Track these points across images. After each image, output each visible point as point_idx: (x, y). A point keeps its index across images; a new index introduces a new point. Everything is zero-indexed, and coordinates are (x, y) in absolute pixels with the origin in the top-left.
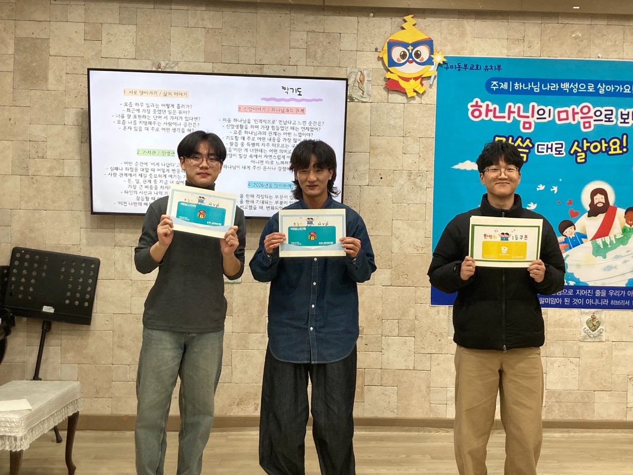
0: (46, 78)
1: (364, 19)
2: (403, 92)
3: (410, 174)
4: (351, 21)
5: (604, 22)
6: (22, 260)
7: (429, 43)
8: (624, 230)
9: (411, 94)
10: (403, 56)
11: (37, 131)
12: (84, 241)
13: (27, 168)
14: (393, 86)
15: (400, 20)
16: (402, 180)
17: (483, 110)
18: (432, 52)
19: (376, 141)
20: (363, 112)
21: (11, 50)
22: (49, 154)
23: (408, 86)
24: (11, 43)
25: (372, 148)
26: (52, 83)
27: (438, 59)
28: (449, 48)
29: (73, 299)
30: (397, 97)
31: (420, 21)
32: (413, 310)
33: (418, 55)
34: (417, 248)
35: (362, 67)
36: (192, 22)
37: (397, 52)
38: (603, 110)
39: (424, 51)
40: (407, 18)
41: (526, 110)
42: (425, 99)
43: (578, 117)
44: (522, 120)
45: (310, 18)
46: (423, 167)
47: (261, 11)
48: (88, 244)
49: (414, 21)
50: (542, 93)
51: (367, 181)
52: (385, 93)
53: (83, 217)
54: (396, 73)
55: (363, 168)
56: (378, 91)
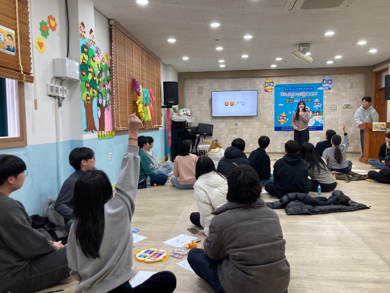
0: (203, 93)
1: (260, 79)
2: (268, 92)
3: (270, 107)
4: (258, 79)
5: (306, 76)
6: (200, 125)
7: (273, 82)
8: (312, 116)
9: (269, 92)
10: (268, 85)
11: (202, 103)
12: (210, 122)
13: (200, 109)
14: (266, 91)
15: (267, 78)
16: (268, 108)
17: (284, 94)
18: (273, 84)
19: (263, 101)
20: (261, 96)
21: (197, 89)
22: (204, 106)
23: (269, 90)
24: (197, 87)
25: (263, 102)
26: (204, 94)
27: (275, 85)
28: (276, 83)
29: (209, 132)
30: (267, 93)
31: (271, 78)
32: (271, 132)
33: (271, 85)
34: (271, 121)
35: (260, 87)
36: (229, 81)
37: (267, 84)
38: (307, 93)
39: (272, 84)
40: (269, 78)
41: (292, 94)
42: (272, 93)
43: (302, 94)
44: (291, 96)
45: (250, 79)
46: (272, 105)
47: (241, 78)
48: (211, 122)
49: (270, 78)
50: (295, 90)
51: (261, 109)
52: (264, 92)
53: (210, 118)
54: (267, 88)
55: (261, 106)
56: (263, 92)
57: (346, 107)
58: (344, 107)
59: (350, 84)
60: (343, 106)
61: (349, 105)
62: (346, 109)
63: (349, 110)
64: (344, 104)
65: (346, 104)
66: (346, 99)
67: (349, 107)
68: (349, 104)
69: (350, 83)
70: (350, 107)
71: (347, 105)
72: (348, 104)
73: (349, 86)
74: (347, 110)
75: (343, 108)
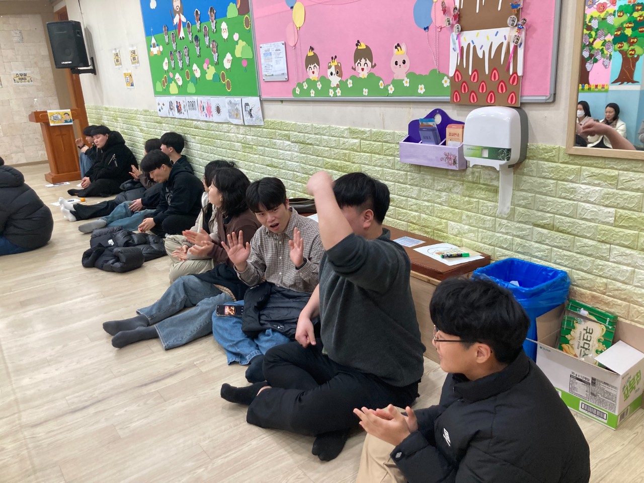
57: (19, 79)
58: (17, 79)
59: (16, 34)
60: (13, 76)
61: (25, 75)
62: (20, 83)
63: (27, 83)
64: (15, 72)
65: (19, 73)
66: (17, 63)
67: (26, 79)
68: (25, 72)
69: (18, 32)
70: (28, 79)
71: (21, 75)
72: (23, 72)
73: (15, 39)
74: (23, 83)
75: (15, 80)
